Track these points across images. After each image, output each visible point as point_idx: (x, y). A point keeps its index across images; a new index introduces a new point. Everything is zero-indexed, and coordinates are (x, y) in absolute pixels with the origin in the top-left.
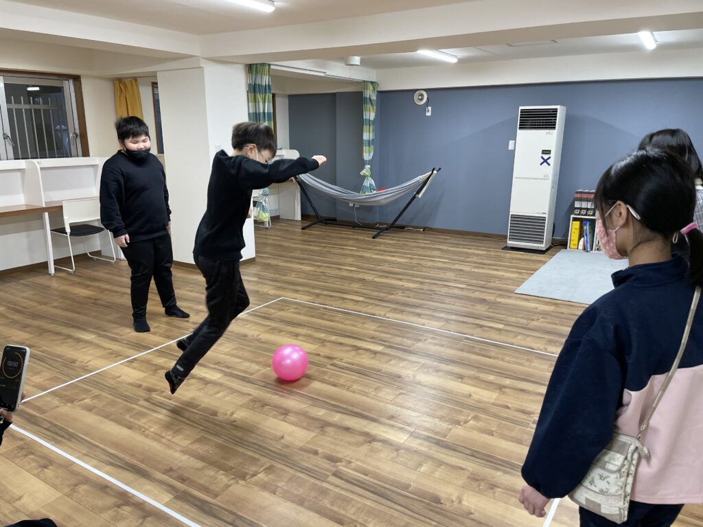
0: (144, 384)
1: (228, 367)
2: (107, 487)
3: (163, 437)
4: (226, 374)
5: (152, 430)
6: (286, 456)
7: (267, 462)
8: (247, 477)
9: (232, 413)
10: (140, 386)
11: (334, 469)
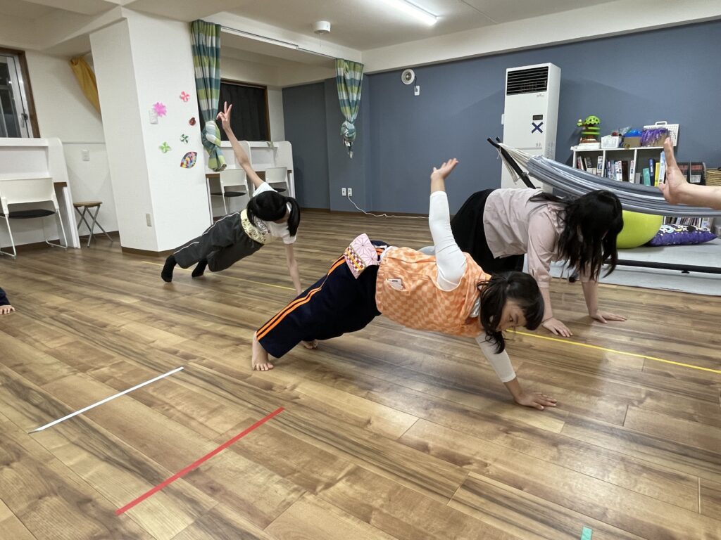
0: (182, 351)
5: (180, 408)
7: (349, 462)
11: (463, 477)
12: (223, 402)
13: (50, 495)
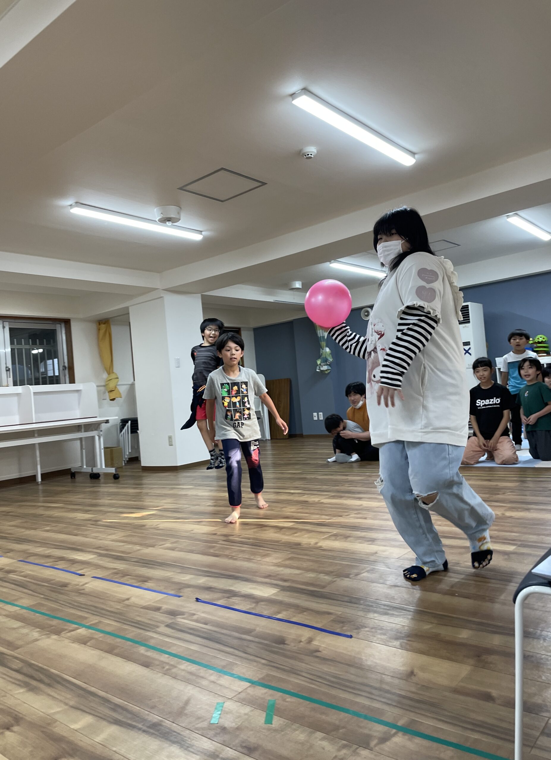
0: (7, 568)
1: (107, 550)
4: (100, 555)
6: (120, 614)
7: (94, 620)
8: (63, 633)
11: (170, 621)
12: (23, 595)
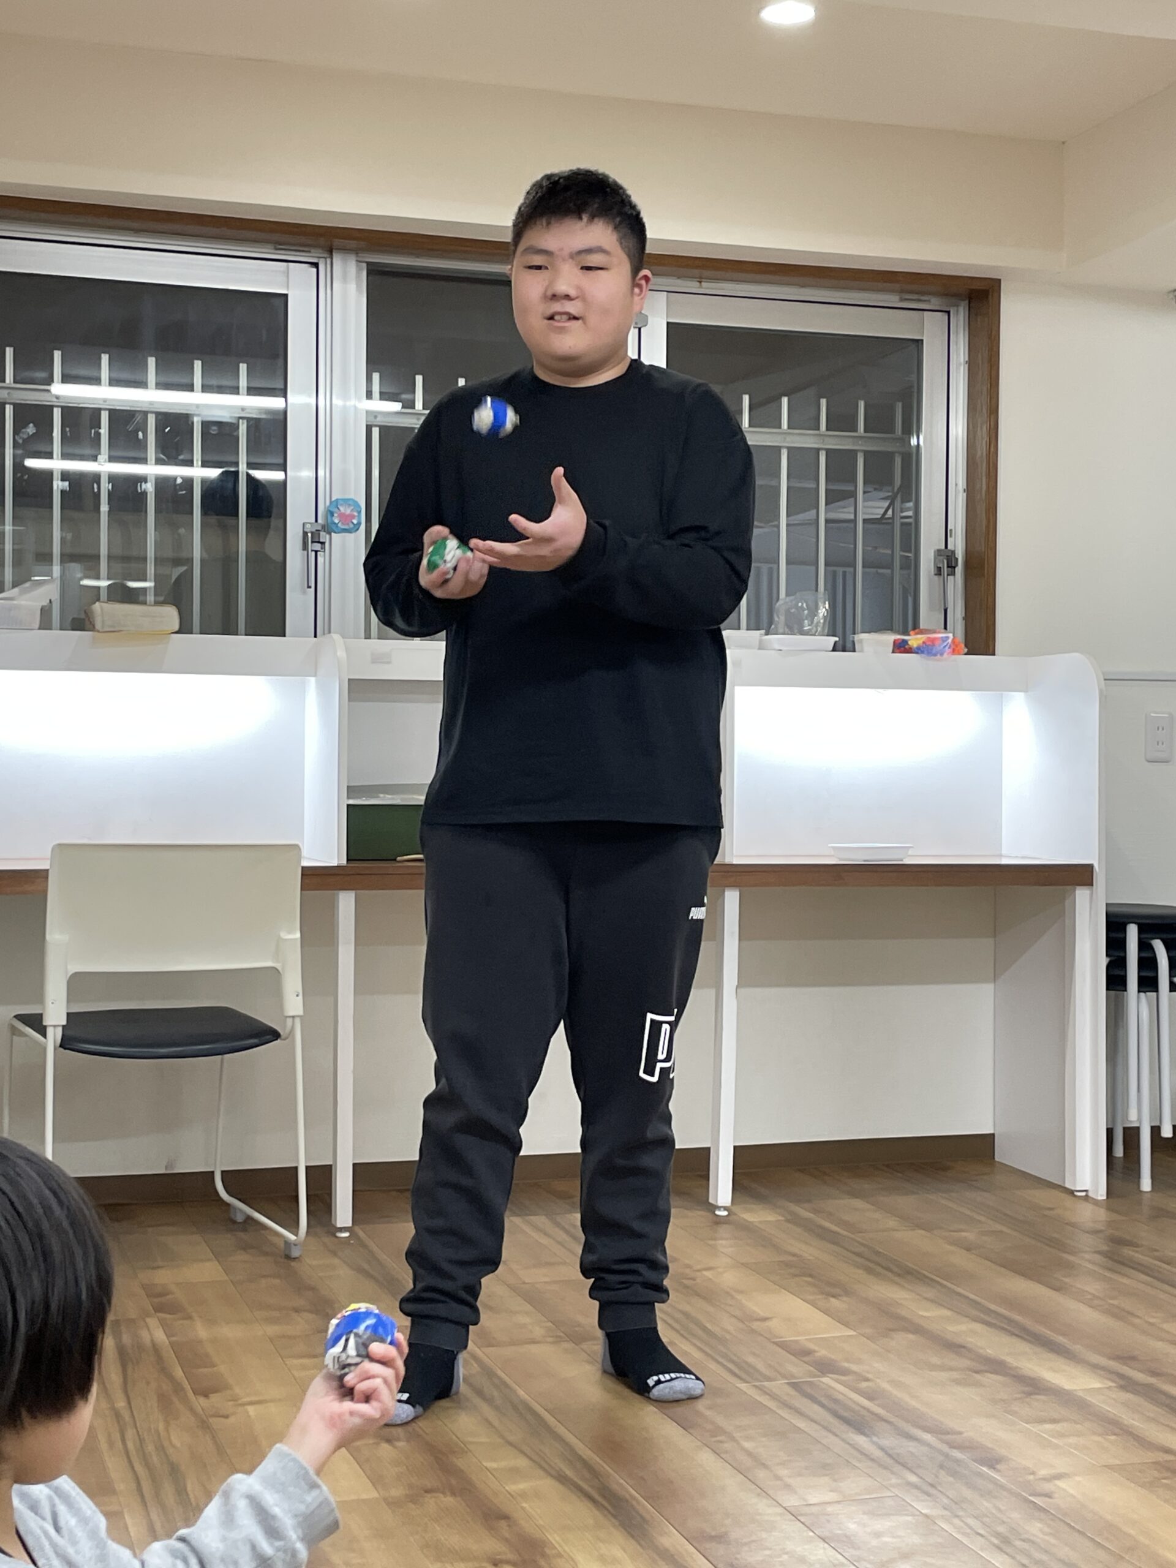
0: (822, 1353)
2: (506, 1517)
3: (764, 1466)
4: (1127, 1385)
5: (747, 1445)
9: (1059, 1476)
10: (802, 1353)
13: (443, 1493)
